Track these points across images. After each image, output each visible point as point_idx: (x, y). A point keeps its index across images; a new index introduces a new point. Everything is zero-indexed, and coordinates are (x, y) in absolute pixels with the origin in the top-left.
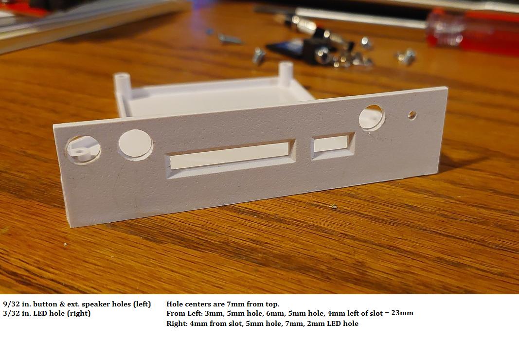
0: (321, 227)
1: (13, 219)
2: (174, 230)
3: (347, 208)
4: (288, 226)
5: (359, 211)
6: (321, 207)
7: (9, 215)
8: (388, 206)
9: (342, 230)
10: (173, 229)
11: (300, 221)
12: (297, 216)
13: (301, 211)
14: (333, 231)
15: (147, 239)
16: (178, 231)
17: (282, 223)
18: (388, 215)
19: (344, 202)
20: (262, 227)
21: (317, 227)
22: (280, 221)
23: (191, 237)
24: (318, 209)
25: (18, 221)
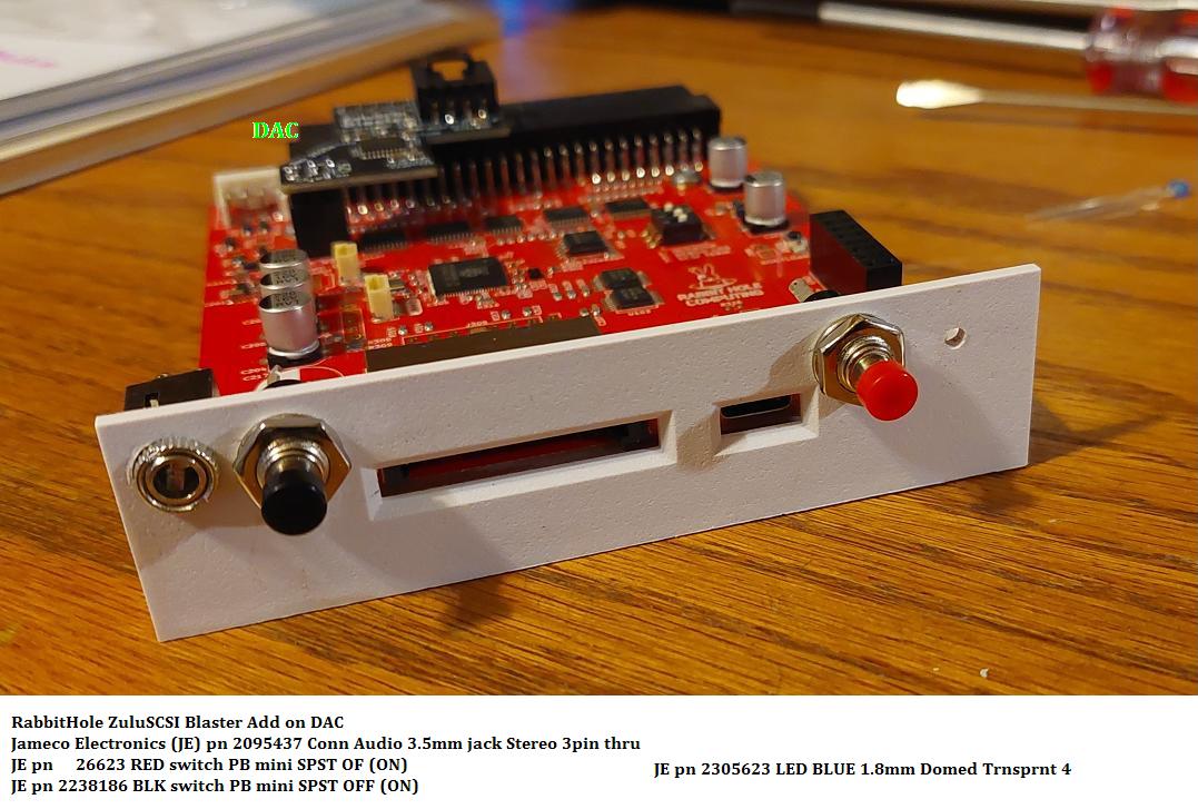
0: (713, 613)
1: (27, 605)
2: (375, 627)
3: (781, 559)
4: (636, 611)
5: (810, 568)
6: (721, 557)
7: (23, 594)
8: (878, 551)
9: (760, 620)
10: (375, 624)
11: (666, 598)
12: (660, 585)
13: (672, 569)
14: (740, 622)
15: (312, 651)
16: (384, 630)
17: (623, 602)
18: (875, 574)
19: (776, 541)
20: (576, 615)
21: (703, 611)
22: (620, 598)
23: (411, 644)
24: (712, 563)
25: (39, 610)
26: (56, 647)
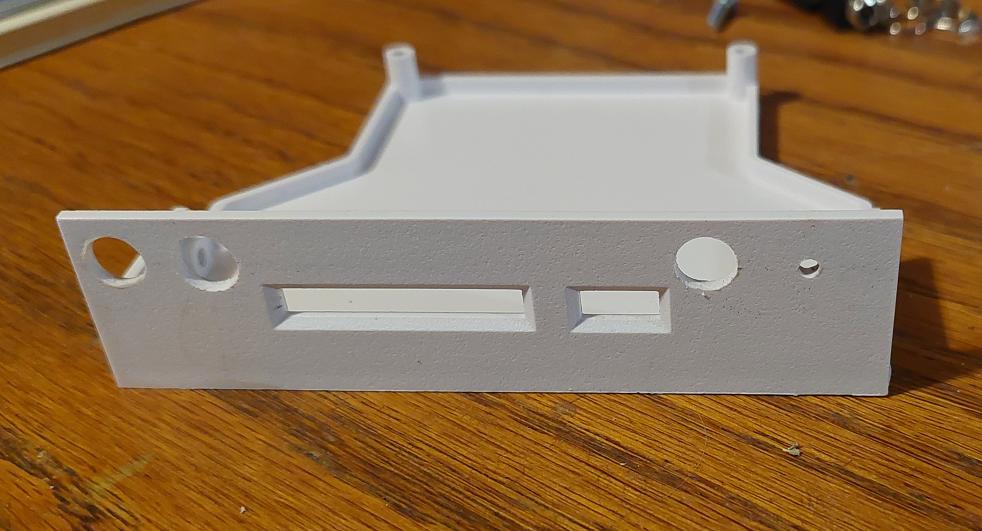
0: (754, 506)
2: (453, 489)
3: (823, 457)
4: (684, 496)
5: (849, 468)
6: (767, 448)
8: (917, 457)
9: (798, 518)
10: (453, 485)
11: (712, 486)
12: (709, 472)
13: (720, 456)
14: (778, 518)
15: (397, 508)
16: (461, 493)
17: (674, 485)
18: (910, 481)
19: (820, 436)
20: (631, 495)
21: (746, 503)
22: (671, 480)
23: (483, 510)
24: (757, 453)
26: (181, 481)
